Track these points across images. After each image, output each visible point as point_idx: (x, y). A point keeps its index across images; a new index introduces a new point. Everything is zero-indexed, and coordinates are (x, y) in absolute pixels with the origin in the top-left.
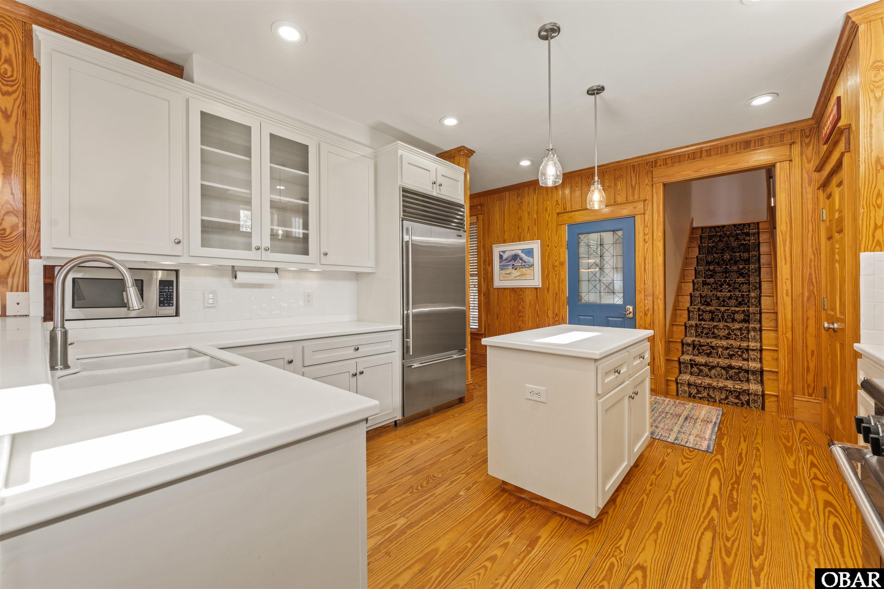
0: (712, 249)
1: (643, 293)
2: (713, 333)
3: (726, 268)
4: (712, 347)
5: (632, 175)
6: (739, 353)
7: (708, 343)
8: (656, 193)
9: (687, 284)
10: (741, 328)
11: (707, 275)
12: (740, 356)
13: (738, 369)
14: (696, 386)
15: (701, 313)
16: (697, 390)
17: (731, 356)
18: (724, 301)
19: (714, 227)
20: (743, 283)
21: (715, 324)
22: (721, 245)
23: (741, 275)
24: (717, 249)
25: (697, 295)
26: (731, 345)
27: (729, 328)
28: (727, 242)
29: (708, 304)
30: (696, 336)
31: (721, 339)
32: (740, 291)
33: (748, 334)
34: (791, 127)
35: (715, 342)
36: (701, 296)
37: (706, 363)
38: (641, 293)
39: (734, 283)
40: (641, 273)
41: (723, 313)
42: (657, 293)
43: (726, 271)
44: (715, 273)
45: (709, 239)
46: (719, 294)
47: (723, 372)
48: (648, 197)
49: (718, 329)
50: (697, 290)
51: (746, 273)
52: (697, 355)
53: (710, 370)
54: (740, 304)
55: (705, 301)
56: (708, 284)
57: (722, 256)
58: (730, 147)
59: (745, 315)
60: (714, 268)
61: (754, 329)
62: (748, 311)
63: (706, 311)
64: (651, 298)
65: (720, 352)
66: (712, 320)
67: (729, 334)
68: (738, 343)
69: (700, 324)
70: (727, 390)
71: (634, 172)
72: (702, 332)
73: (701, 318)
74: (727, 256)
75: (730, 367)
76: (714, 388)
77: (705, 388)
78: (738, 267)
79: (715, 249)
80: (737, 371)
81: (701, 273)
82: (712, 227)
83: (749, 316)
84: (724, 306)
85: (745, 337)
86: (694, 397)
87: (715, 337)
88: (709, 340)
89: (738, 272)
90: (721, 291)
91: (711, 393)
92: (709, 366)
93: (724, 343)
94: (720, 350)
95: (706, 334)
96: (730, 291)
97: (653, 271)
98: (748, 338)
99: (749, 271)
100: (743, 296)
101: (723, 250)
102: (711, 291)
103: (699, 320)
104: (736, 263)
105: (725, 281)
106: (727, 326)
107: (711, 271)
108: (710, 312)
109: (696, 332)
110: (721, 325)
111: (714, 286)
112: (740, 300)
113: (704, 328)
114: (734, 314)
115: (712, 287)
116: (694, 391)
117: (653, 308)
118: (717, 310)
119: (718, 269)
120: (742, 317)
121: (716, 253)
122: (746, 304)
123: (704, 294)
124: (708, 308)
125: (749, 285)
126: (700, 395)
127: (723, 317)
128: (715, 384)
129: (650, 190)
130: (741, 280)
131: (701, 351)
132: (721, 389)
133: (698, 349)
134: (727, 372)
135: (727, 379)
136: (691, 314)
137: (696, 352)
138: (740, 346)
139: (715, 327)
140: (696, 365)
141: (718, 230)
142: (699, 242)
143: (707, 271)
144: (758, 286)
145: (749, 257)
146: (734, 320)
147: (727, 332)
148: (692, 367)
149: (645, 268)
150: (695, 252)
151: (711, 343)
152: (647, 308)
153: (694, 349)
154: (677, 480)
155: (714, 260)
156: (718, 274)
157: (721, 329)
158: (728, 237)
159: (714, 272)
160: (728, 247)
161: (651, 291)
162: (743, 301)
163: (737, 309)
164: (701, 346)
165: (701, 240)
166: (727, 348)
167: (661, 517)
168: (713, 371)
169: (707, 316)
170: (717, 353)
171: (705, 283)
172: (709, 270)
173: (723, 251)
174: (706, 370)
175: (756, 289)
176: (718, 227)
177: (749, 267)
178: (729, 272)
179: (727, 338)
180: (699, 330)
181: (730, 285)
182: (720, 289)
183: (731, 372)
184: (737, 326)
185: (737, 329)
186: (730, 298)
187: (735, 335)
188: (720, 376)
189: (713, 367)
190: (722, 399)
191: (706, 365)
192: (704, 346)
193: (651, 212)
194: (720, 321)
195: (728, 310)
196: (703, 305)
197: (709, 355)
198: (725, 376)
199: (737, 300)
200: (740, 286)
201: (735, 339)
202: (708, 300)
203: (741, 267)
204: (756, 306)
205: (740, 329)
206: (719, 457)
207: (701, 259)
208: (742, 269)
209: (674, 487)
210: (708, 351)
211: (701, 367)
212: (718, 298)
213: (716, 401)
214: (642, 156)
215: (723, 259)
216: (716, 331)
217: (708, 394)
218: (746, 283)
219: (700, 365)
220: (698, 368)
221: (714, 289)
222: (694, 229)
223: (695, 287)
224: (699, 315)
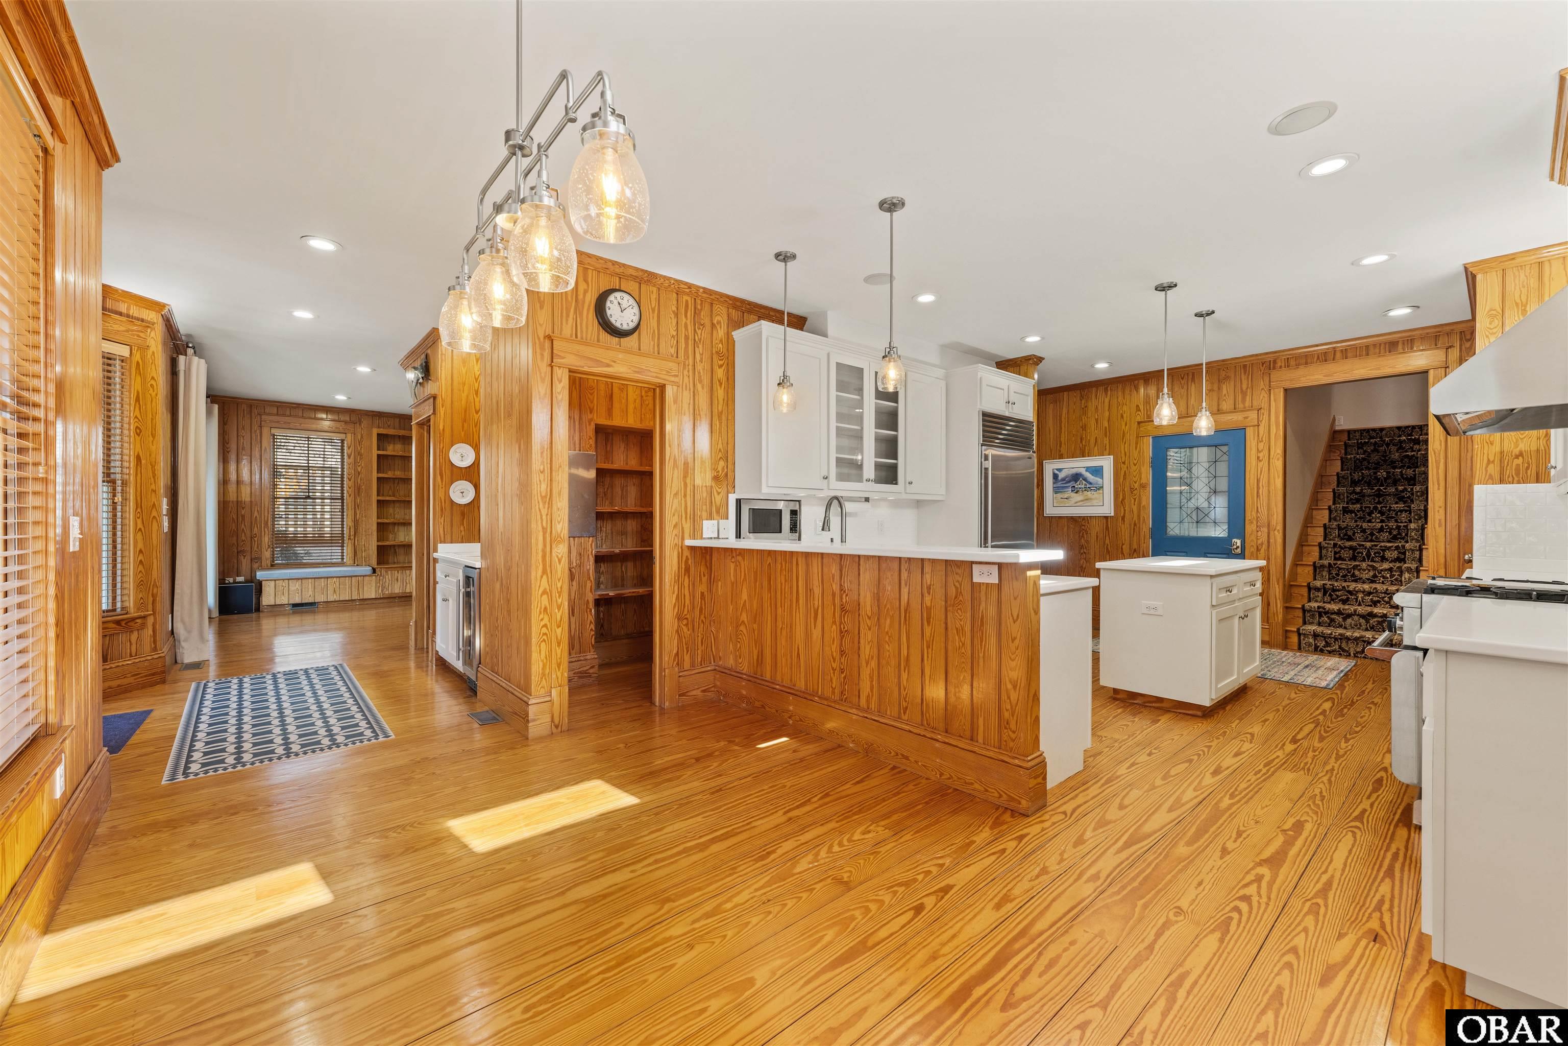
0: (1361, 462)
1: (1255, 522)
2: (1353, 575)
3: (1379, 490)
4: (1350, 592)
5: (1243, 377)
6: (1386, 599)
7: (1344, 587)
8: (1275, 400)
9: (1320, 512)
10: (1391, 568)
11: (1351, 499)
12: (1387, 603)
13: (1381, 617)
14: (1325, 638)
15: (1337, 550)
16: (1326, 642)
17: (1375, 604)
18: (1372, 534)
19: (1368, 431)
20: (1401, 511)
21: (1357, 563)
22: (1375, 457)
23: (1401, 499)
24: (1369, 463)
25: (1334, 526)
26: (1375, 588)
27: (1374, 568)
28: (1385, 452)
29: (1350, 539)
30: (1329, 579)
31: (1364, 582)
32: (1396, 521)
33: (1401, 576)
34: (1448, 328)
35: (1352, 586)
36: (1340, 528)
37: (1339, 610)
38: (1252, 523)
39: (1390, 510)
40: (1252, 498)
41: (1368, 551)
42: (1274, 523)
43: (1379, 494)
44: (1364, 496)
45: (1359, 448)
46: (1365, 525)
47: (1362, 621)
48: (1265, 405)
49: (1359, 570)
50: (1335, 520)
51: (1409, 497)
52: (1329, 603)
53: (1344, 619)
54: (1395, 538)
55: (1346, 534)
56: (1352, 512)
57: (1375, 473)
58: (1371, 348)
59: (1400, 553)
60: (1362, 490)
61: (1409, 570)
62: (1403, 547)
63: (1345, 547)
64: (1266, 530)
65: (1360, 599)
66: (1354, 558)
67: (1375, 576)
68: (1385, 587)
69: (1335, 564)
70: (1364, 641)
71: (1245, 373)
72: (1338, 575)
73: (1337, 556)
74: (1382, 474)
75: (1372, 615)
76: (1348, 639)
77: (1336, 639)
78: (1396, 489)
79: (1365, 463)
80: (1380, 619)
81: (1342, 497)
82: (1364, 430)
83: (1404, 553)
84: (1371, 541)
85: (1396, 580)
86: (1322, 651)
87: (1356, 581)
88: (1345, 584)
89: (1395, 495)
90: (1370, 521)
91: (1344, 645)
92: (1343, 614)
93: (1366, 587)
94: (1360, 596)
95: (1344, 576)
96: (1382, 521)
97: (1269, 496)
98: (1401, 581)
99: (1412, 494)
100: (1398, 527)
101: (1378, 463)
102: (1356, 521)
103: (1335, 559)
104: (1395, 483)
105: (1375, 508)
106: (1371, 566)
107: (1357, 493)
108: (1351, 548)
109: (1330, 574)
110: (1364, 565)
111: (1360, 514)
112: (1395, 533)
113: (1340, 569)
114: (1384, 551)
115: (1356, 515)
116: (1321, 644)
117: (1269, 542)
118: (1360, 545)
119: (1367, 491)
120: (1395, 554)
121: (1368, 468)
122: (1403, 538)
123: (1343, 525)
124: (1348, 544)
125: (1410, 513)
126: (1329, 649)
127: (1368, 555)
128: (1349, 634)
129: (1266, 396)
130: (1401, 506)
131: (1334, 596)
132: (1356, 639)
133: (1330, 595)
134: (1367, 621)
135: (1367, 630)
136: (1324, 552)
137: (1327, 598)
138: (1387, 590)
139: (1355, 567)
140: (1326, 613)
141: (1374, 434)
142: (1343, 451)
143: (1351, 494)
144: (1423, 514)
145: (1415, 475)
146: (1384, 559)
147: (1371, 573)
148: (1320, 616)
149: (1258, 492)
150: (1337, 467)
151: (1348, 586)
152: (1259, 542)
153: (1325, 594)
154: (1286, 702)
155: (1363, 478)
156: (1367, 498)
157: (1364, 570)
158: (1388, 445)
159: (1362, 495)
160: (1385, 461)
161: (1266, 521)
162: (1399, 534)
163: (1390, 545)
164: (1334, 590)
165: (1346, 449)
166: (1369, 593)
167: (1270, 716)
168: (1349, 621)
169: (1346, 554)
170: (1357, 599)
171: (1346, 511)
172: (1354, 492)
173: (1377, 467)
174: (1339, 619)
175: (1420, 518)
176: (1374, 430)
177: (1412, 489)
178: (1382, 495)
179: (1372, 582)
180: (1334, 572)
181: (1382, 513)
182: (1368, 518)
183: (1373, 621)
184: (1386, 565)
185: (1386, 570)
186: (1381, 530)
187: (1384, 577)
188: (1358, 626)
189: (1349, 616)
190: (1357, 652)
191: (1339, 613)
192: (1338, 590)
193: (1267, 424)
194: (1364, 560)
195: (1376, 546)
196: (1342, 539)
197: (1344, 602)
198: (1364, 627)
199: (1390, 533)
200: (1396, 514)
201: (1383, 583)
202: (1350, 533)
203: (1401, 488)
204: (1417, 541)
205: (1391, 570)
206: (1339, 692)
207: (1343, 477)
208: (1403, 491)
209: (1284, 704)
210: (1344, 597)
211: (1333, 616)
212: (1364, 531)
213: (1350, 655)
214: (1257, 355)
215: (1376, 478)
216: (1357, 573)
217: (1340, 647)
218: (1406, 511)
219: (1332, 614)
220: (1328, 617)
221: (1361, 518)
222: (1335, 432)
223: (1333, 516)
224: (1336, 553)
